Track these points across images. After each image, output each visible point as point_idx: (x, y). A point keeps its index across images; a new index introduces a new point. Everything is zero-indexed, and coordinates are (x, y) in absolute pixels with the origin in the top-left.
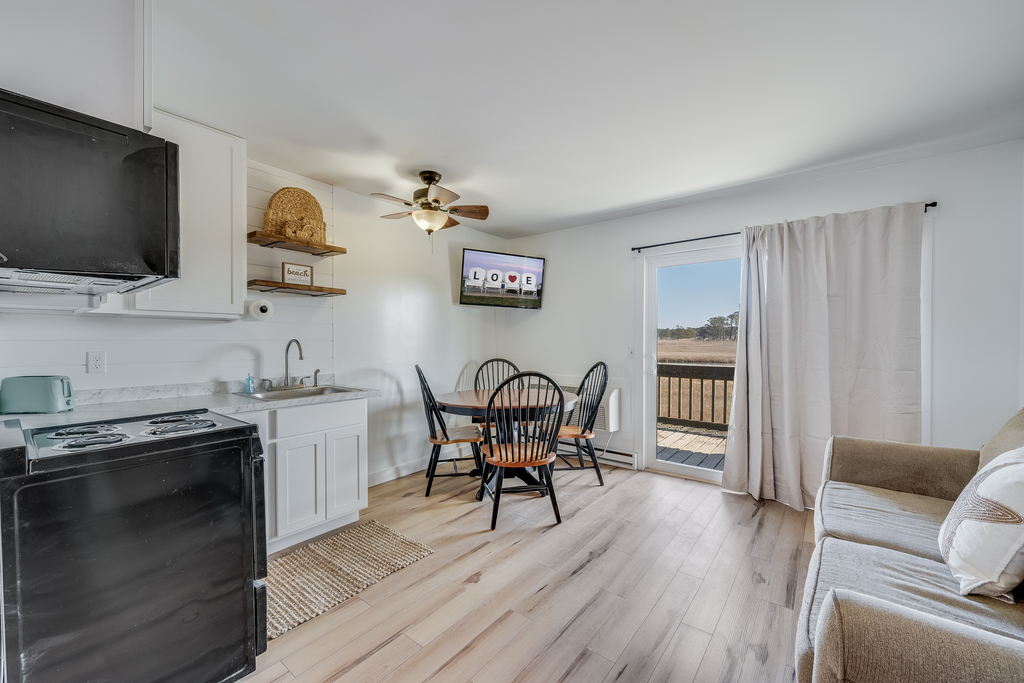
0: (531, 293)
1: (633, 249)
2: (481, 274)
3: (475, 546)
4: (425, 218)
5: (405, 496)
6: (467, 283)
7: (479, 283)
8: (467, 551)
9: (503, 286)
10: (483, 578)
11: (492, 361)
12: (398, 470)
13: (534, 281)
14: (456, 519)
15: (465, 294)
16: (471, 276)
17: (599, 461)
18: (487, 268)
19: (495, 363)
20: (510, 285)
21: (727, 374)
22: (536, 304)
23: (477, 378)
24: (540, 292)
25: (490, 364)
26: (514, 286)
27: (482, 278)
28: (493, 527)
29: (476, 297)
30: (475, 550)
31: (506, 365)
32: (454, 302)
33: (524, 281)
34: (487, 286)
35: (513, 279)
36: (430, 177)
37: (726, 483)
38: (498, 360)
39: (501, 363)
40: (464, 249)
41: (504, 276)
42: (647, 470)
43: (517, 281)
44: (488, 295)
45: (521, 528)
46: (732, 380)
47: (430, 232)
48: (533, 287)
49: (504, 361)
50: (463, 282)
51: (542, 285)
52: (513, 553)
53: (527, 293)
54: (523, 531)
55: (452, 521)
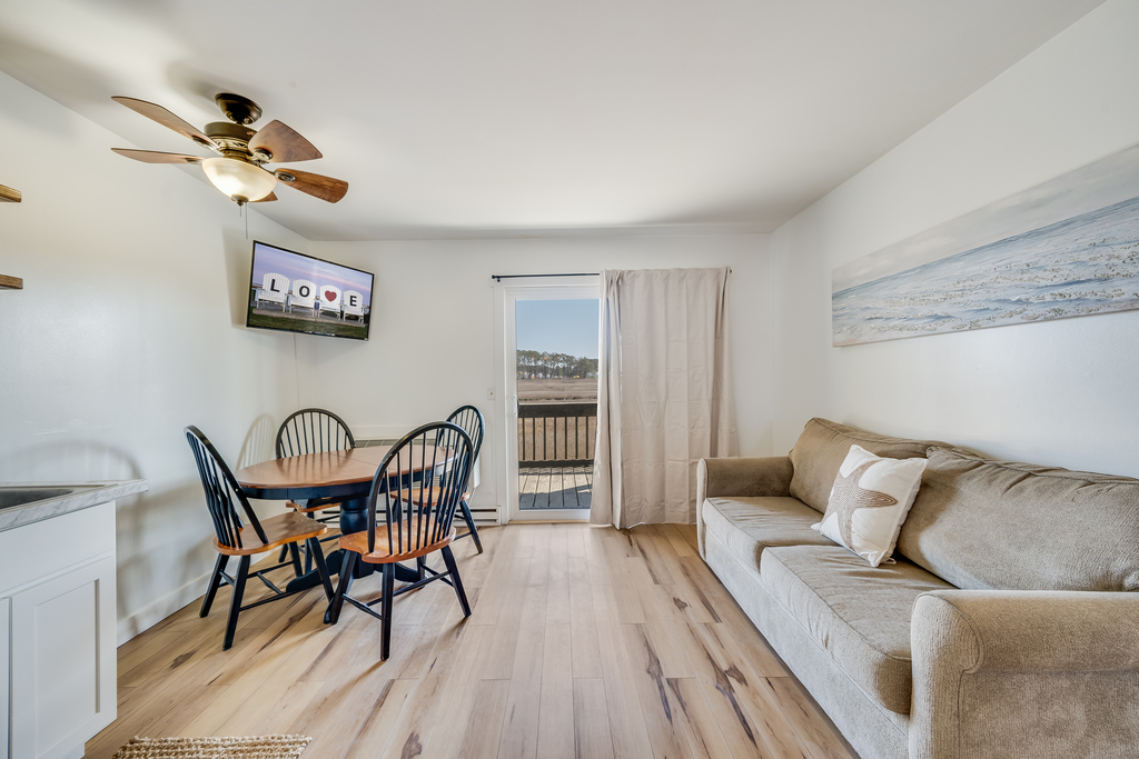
0: (356, 318)
1: (493, 277)
2: (283, 284)
3: (376, 696)
4: (237, 175)
5: (177, 663)
6: (259, 296)
7: (279, 298)
8: (368, 709)
9: (317, 306)
10: (424, 740)
11: (302, 412)
12: (134, 623)
13: (360, 302)
14: (312, 668)
15: (255, 312)
16: (267, 285)
17: (476, 524)
18: (292, 276)
19: (307, 415)
20: (326, 305)
21: (589, 410)
22: (362, 334)
23: (279, 441)
24: (367, 318)
25: (298, 418)
26: (334, 306)
27: (284, 290)
28: (385, 654)
29: (274, 319)
30: (380, 703)
31: (324, 417)
32: (236, 321)
33: (347, 302)
34: (292, 302)
35: (331, 296)
36: (239, 107)
37: (594, 520)
38: (311, 411)
39: (316, 415)
40: (255, 242)
41: (318, 291)
42: (511, 523)
43: (337, 300)
44: (294, 317)
45: (425, 641)
46: (596, 415)
47: (241, 200)
48: (358, 311)
49: (321, 412)
50: (252, 294)
51: (370, 308)
52: (438, 681)
53: (350, 318)
54: (429, 646)
55: (308, 673)
